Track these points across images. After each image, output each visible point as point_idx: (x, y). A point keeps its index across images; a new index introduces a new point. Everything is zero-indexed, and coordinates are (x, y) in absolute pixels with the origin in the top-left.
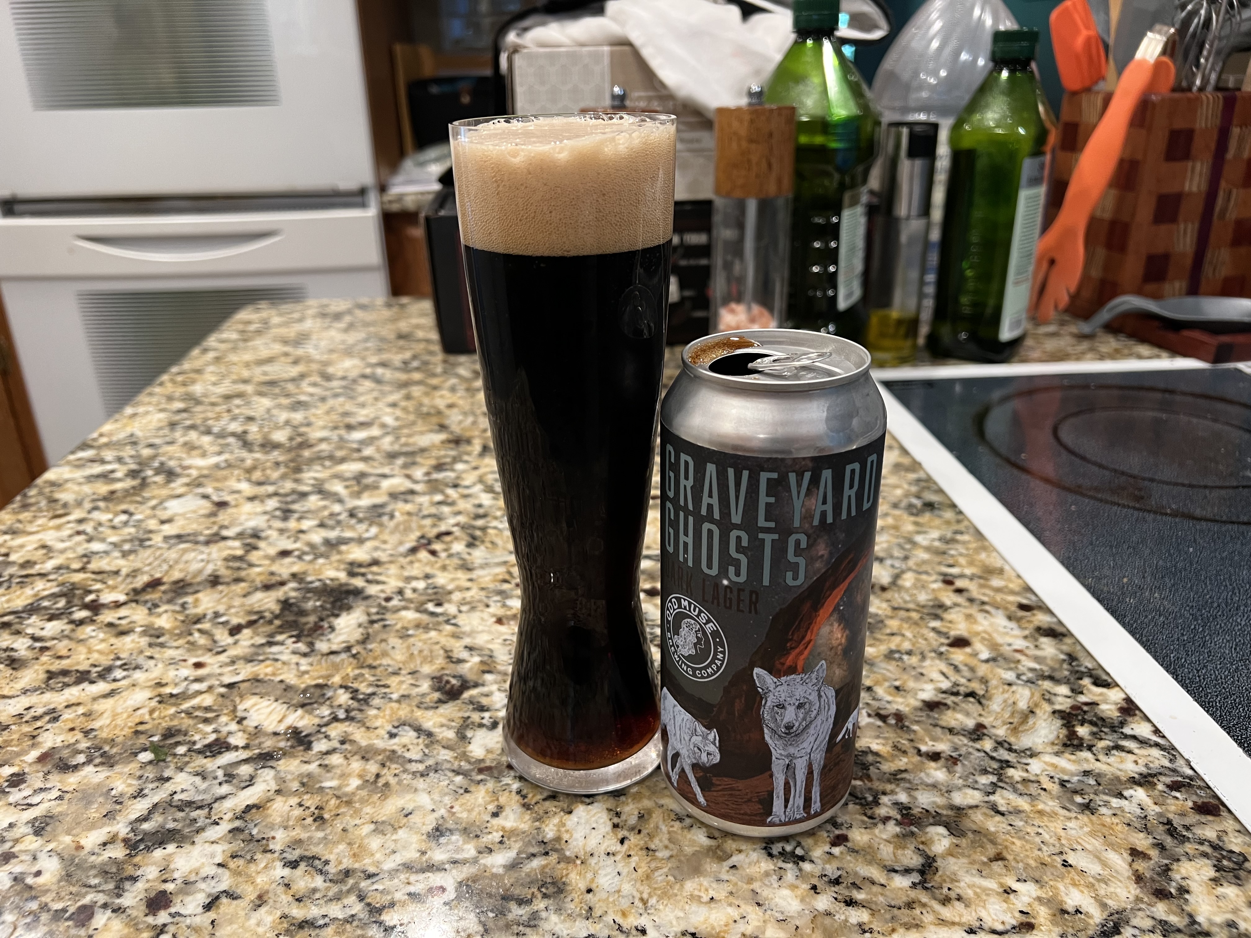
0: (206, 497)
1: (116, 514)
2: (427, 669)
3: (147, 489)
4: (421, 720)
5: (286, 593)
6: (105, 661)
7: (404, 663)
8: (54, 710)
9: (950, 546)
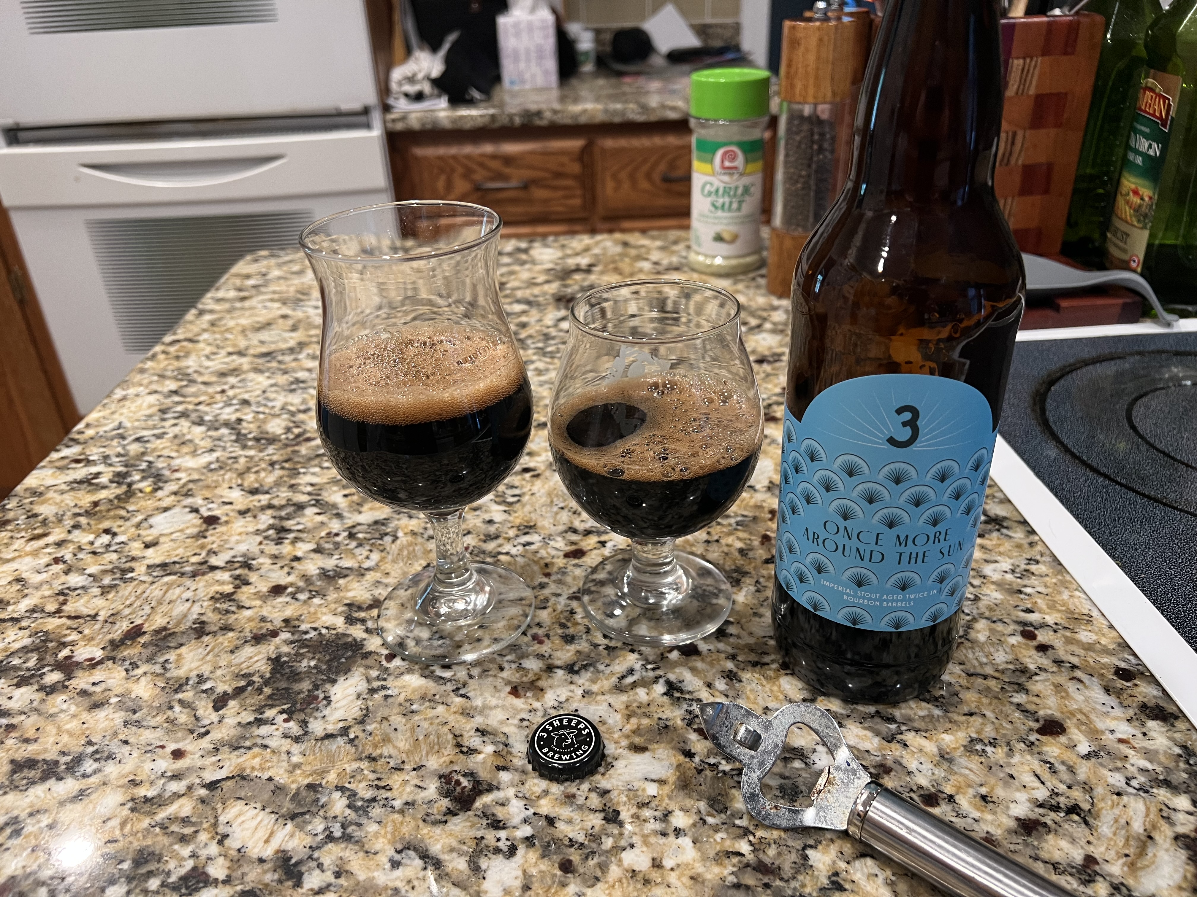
0: (195, 510)
1: (98, 536)
2: (434, 763)
3: (132, 500)
4: (428, 841)
5: (277, 648)
6: (75, 746)
7: (408, 753)
8: (15, 820)
9: (1026, 582)
